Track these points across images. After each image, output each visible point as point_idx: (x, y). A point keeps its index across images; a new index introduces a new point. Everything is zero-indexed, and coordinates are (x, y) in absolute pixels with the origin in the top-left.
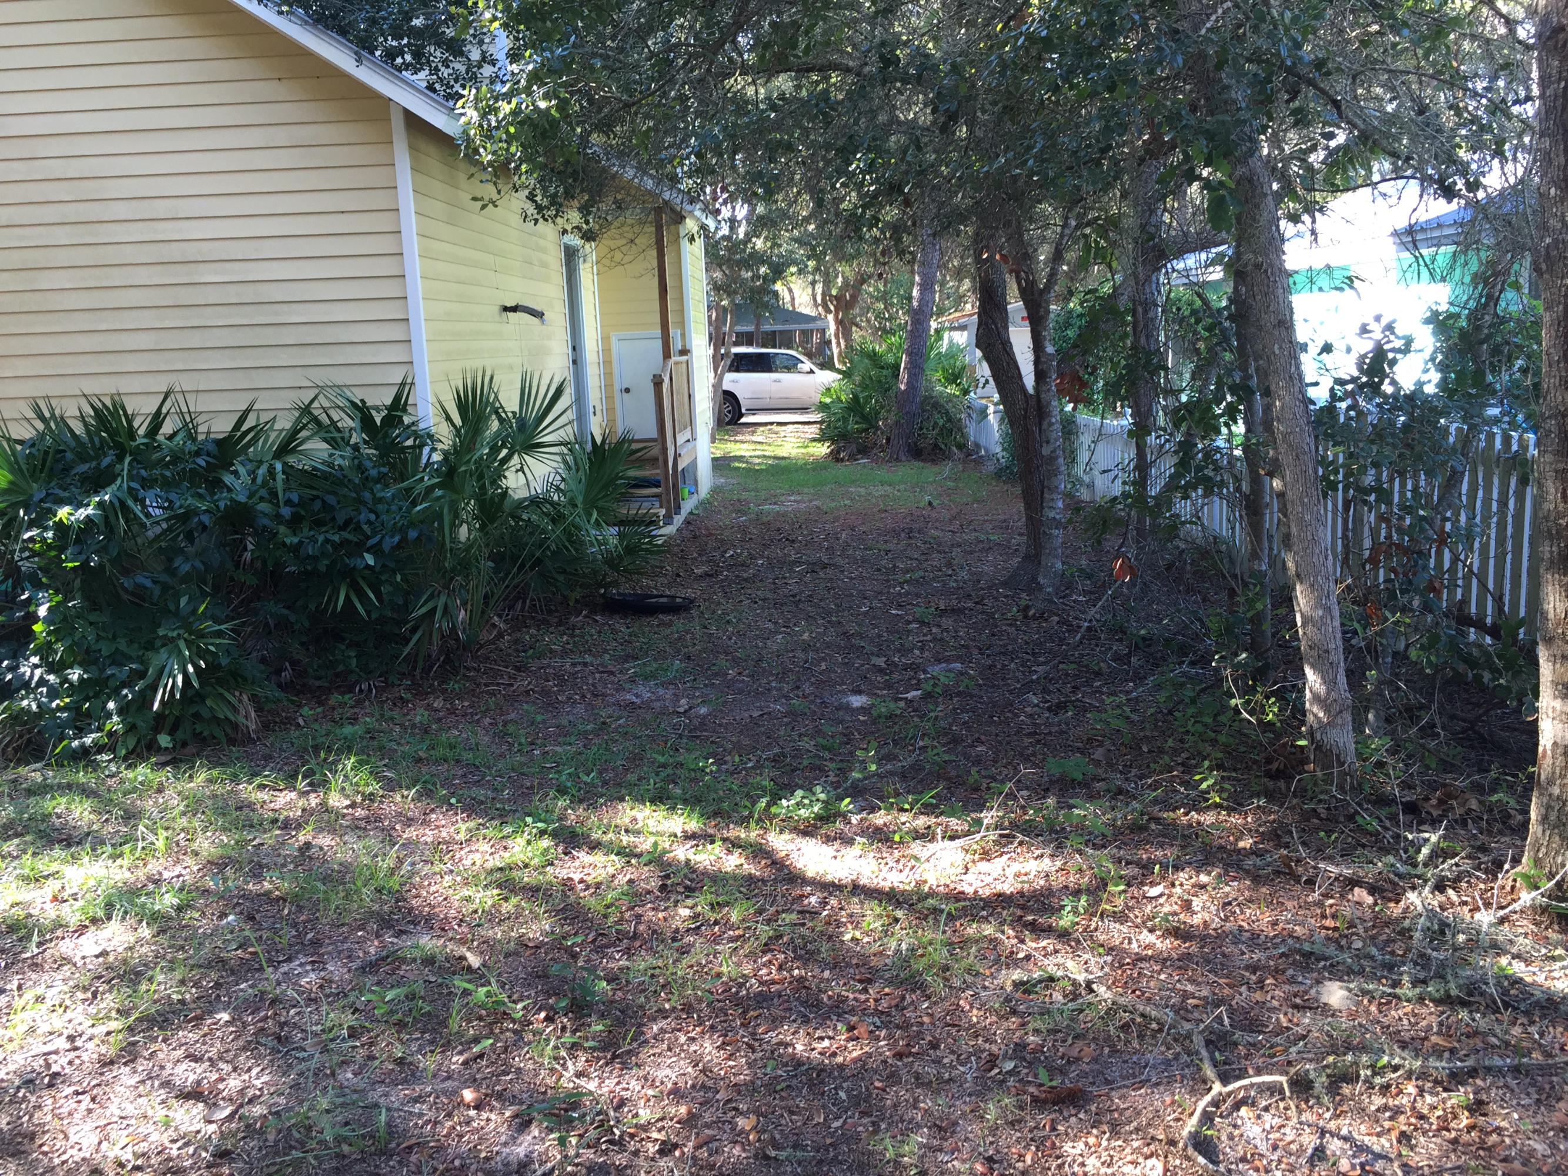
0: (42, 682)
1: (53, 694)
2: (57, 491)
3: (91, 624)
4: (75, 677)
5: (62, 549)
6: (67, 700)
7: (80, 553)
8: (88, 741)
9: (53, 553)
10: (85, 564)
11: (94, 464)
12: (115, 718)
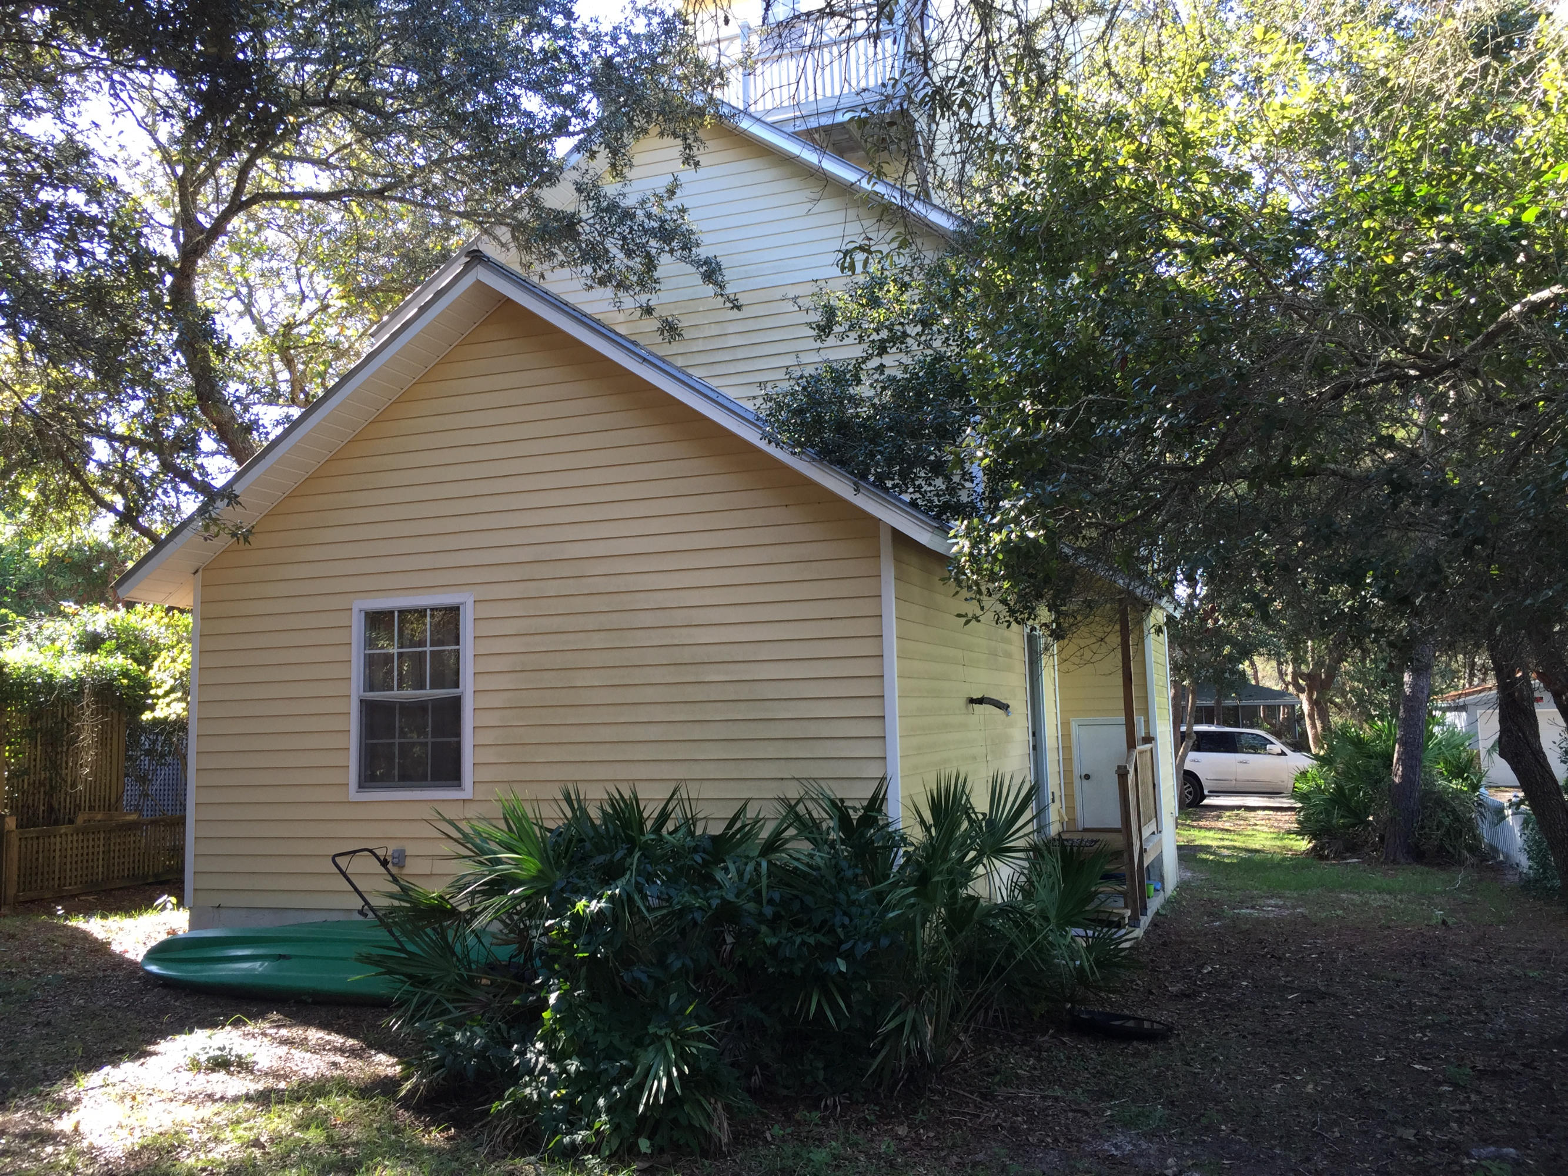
0: (545, 1070)
1: (552, 1084)
2: (576, 881)
3: (592, 1014)
4: (573, 1068)
5: (575, 938)
6: (563, 1092)
7: (589, 944)
8: (578, 1138)
9: (567, 942)
10: (593, 955)
11: (608, 856)
12: (604, 1117)
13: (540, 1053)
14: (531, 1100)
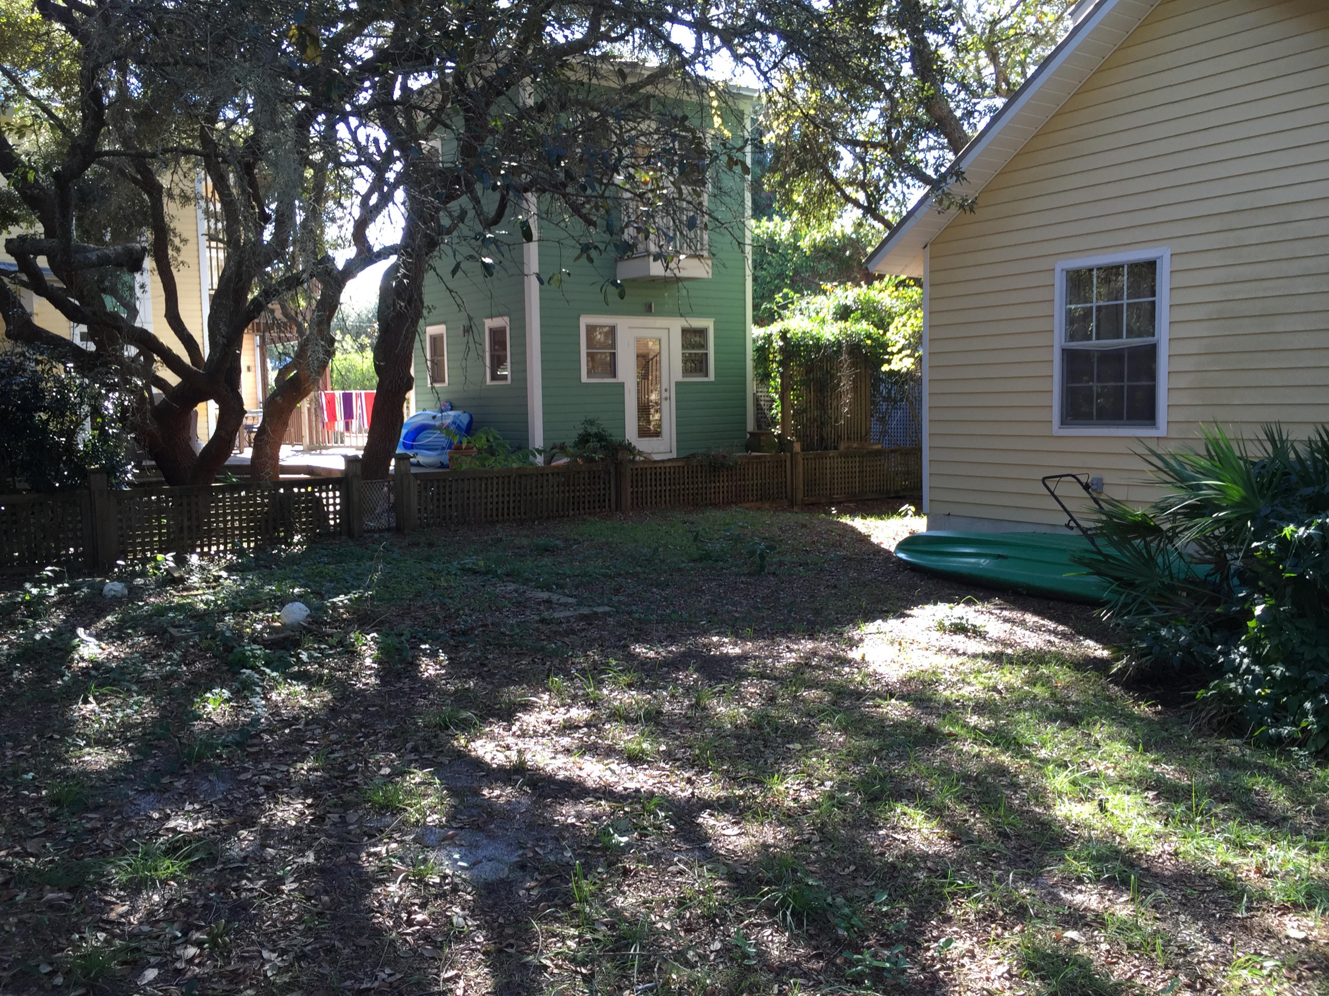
2: (1281, 509)
3: (1297, 628)
4: (1279, 673)
5: (1281, 560)
6: (1268, 691)
7: (1296, 566)
8: (1285, 731)
9: (1272, 562)
10: (1301, 576)
11: (1317, 488)
12: (1311, 718)
13: (1243, 656)
14: (1235, 693)
